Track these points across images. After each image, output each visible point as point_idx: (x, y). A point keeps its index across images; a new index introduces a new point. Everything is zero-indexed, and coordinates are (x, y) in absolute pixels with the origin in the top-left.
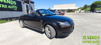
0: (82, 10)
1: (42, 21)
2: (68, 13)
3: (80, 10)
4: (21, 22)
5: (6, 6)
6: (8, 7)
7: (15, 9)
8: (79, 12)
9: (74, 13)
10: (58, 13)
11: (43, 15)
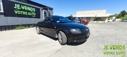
0: (118, 18)
1: (55, 27)
2: (94, 21)
3: (114, 18)
4: (38, 28)
5: (26, 13)
6: (28, 14)
7: (34, 15)
8: (113, 21)
9: (103, 22)
10: (79, 21)
11: (57, 22)
